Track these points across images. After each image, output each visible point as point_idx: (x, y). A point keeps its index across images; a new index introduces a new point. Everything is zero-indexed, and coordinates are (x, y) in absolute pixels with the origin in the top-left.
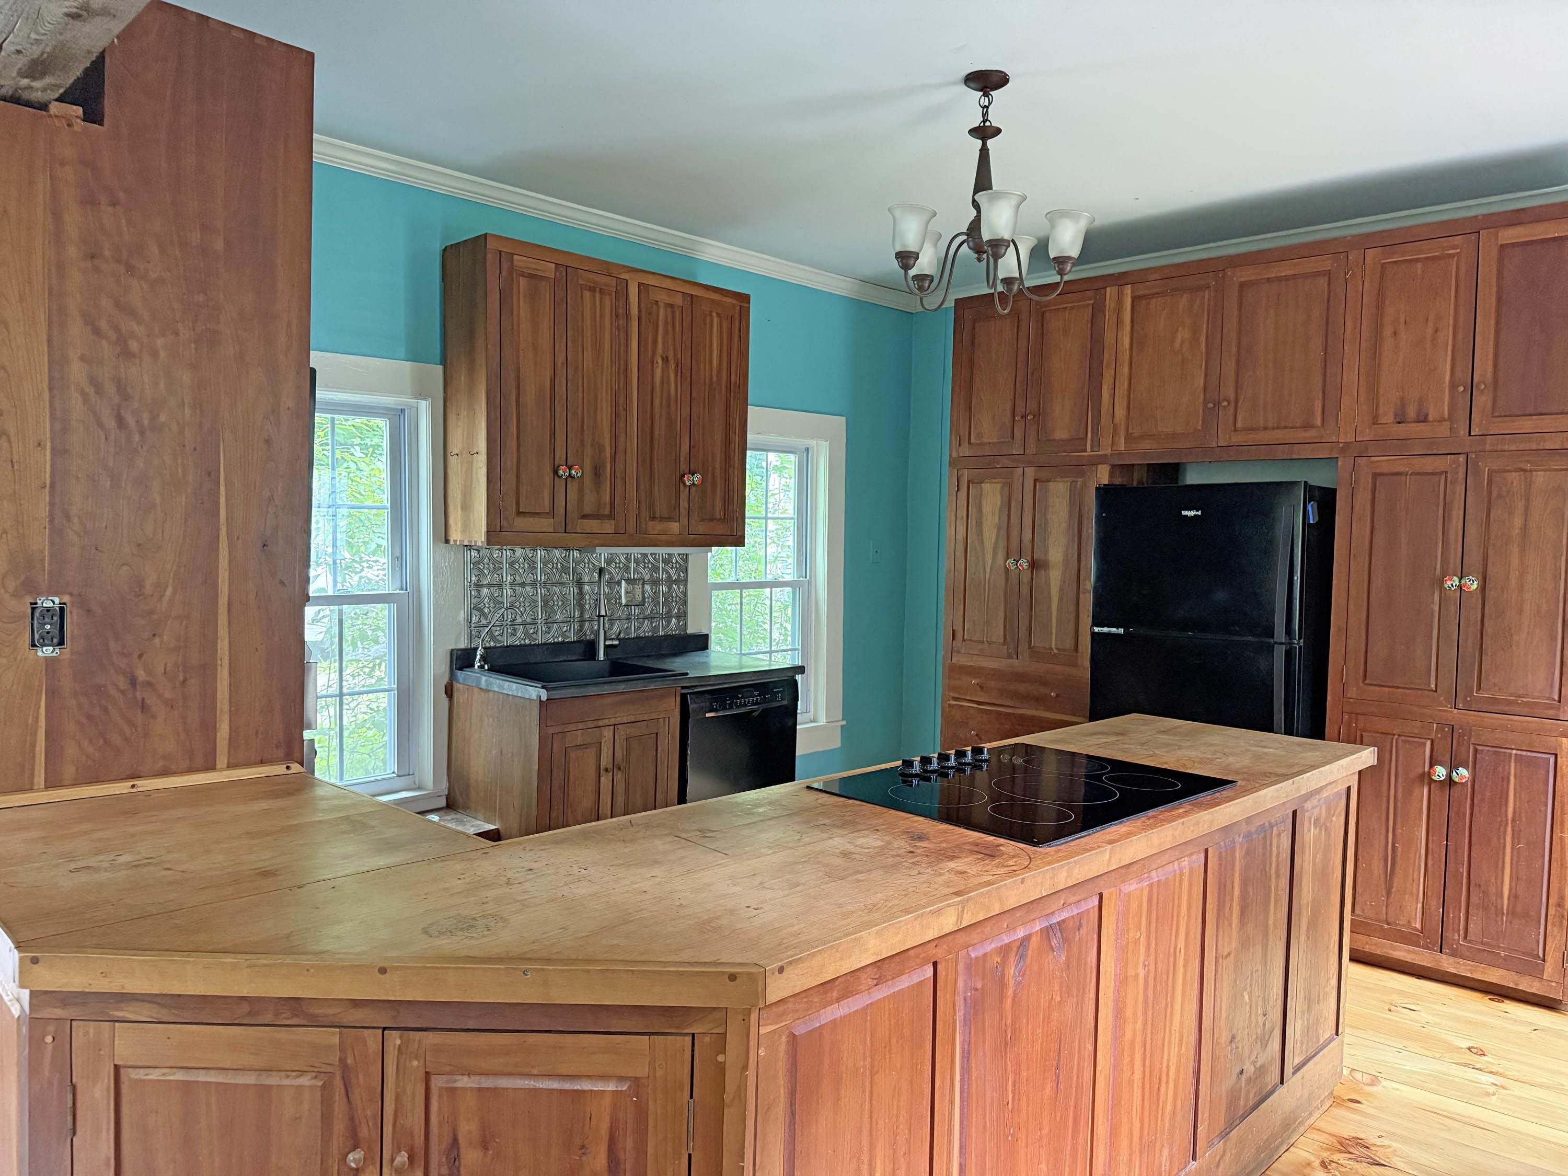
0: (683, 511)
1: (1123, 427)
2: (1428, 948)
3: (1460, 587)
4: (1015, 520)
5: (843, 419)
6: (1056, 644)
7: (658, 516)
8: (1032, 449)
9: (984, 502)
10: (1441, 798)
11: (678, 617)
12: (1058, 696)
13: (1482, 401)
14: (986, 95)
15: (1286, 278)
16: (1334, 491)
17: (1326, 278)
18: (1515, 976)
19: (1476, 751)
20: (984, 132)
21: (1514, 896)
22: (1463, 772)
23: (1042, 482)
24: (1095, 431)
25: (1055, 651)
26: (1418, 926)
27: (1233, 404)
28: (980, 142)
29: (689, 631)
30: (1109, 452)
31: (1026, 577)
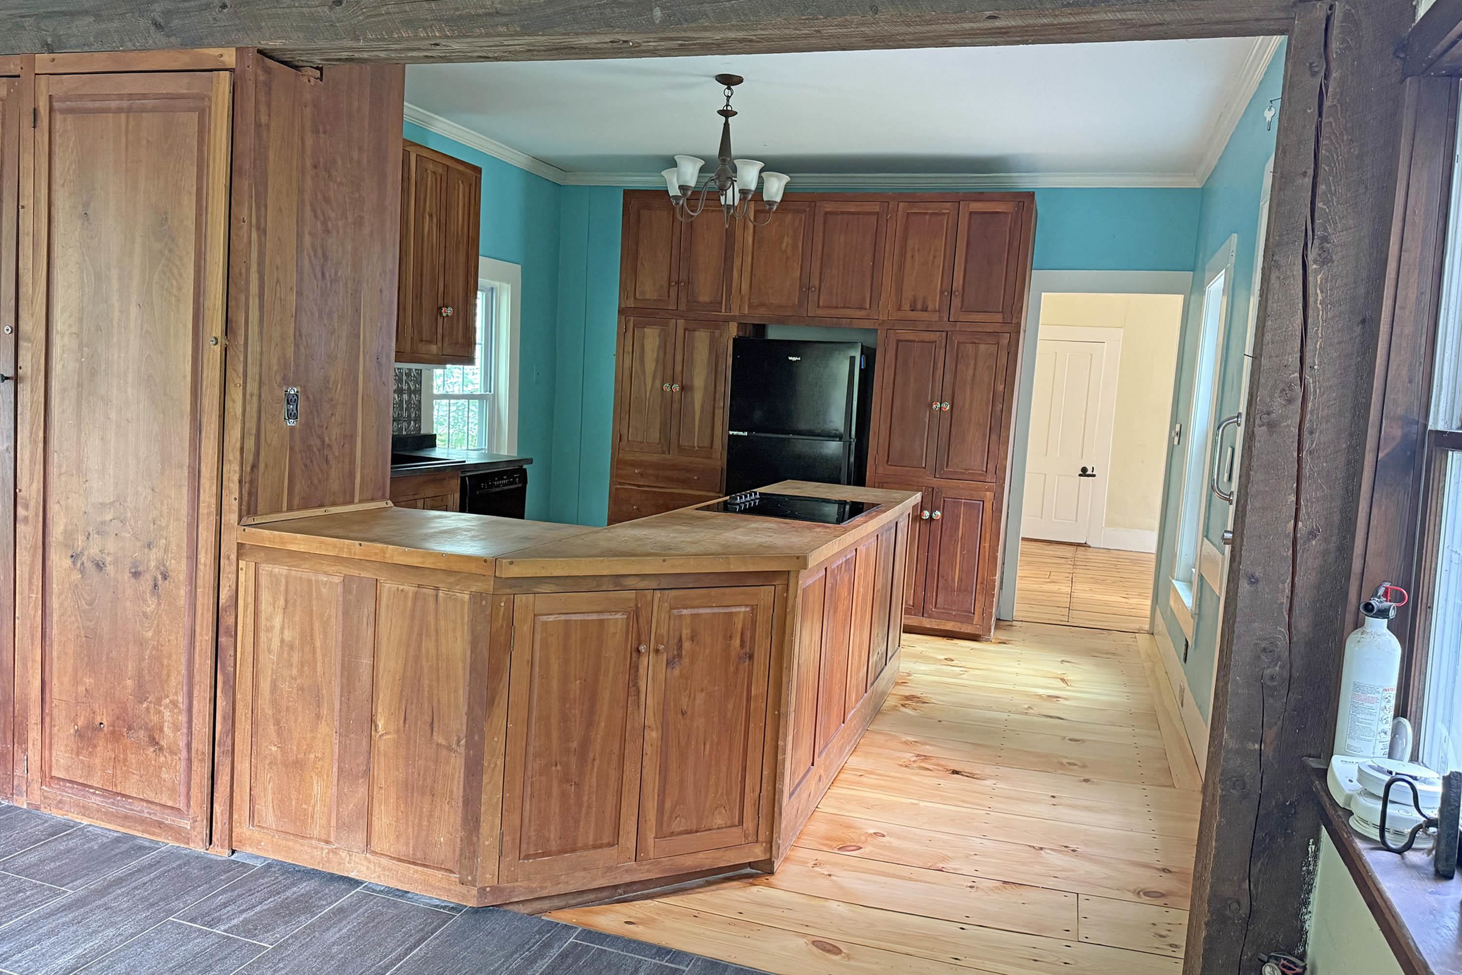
0: (439, 337)
1: (747, 297)
2: (916, 615)
3: (940, 408)
4: (669, 357)
5: (519, 267)
6: (698, 444)
7: (424, 339)
8: (683, 307)
9: (646, 341)
10: (925, 528)
11: (415, 421)
12: (698, 479)
13: (956, 302)
14: (729, 88)
15: (853, 213)
16: (875, 350)
17: (876, 216)
18: (959, 625)
19: (944, 501)
20: (726, 113)
21: (960, 579)
22: (938, 513)
23: (689, 331)
24: (728, 299)
25: (697, 448)
26: (911, 604)
27: (817, 291)
28: (724, 118)
29: (423, 432)
30: (737, 314)
31: (677, 397)
